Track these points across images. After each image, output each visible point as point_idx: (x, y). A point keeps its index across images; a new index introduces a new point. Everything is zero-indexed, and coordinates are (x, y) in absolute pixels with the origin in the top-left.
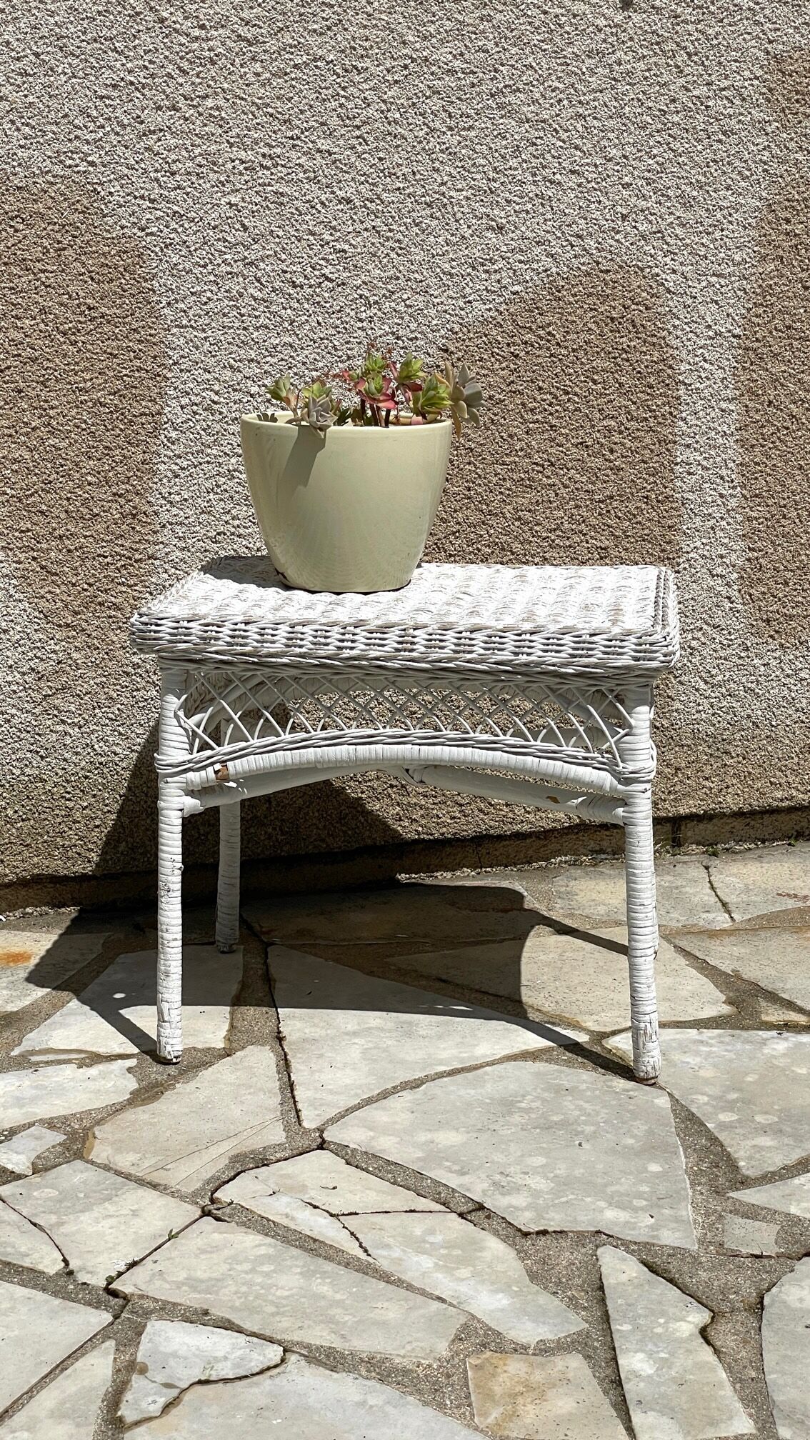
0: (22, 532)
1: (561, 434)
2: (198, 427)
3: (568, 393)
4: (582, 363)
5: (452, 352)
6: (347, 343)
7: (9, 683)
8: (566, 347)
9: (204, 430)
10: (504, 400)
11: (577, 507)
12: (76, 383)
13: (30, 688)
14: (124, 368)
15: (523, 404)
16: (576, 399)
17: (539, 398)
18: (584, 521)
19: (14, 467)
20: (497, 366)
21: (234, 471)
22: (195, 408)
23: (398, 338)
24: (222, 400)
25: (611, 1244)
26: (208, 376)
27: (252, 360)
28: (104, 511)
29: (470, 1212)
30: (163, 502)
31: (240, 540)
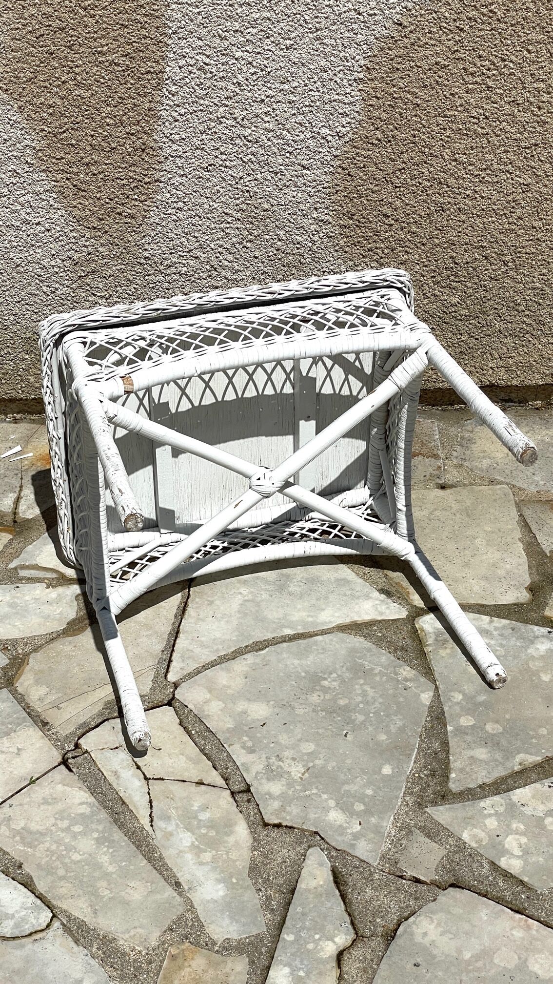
0: (57, 159)
1: (496, 94)
2: (193, 83)
3: (505, 60)
4: (519, 36)
5: (405, 26)
6: (316, 17)
7: (53, 267)
8: (506, 23)
9: (198, 85)
10: (448, 66)
11: (505, 151)
12: (95, 47)
13: (68, 270)
14: (133, 36)
15: (465, 69)
16: (511, 65)
17: (478, 64)
18: (510, 163)
19: (50, 111)
20: (444, 37)
21: (222, 117)
22: (190, 68)
23: (360, 14)
24: (212, 62)
25: (320, 846)
26: (200, 43)
27: (237, 31)
28: (120, 146)
29: (239, 792)
30: (166, 140)
31: (227, 170)
